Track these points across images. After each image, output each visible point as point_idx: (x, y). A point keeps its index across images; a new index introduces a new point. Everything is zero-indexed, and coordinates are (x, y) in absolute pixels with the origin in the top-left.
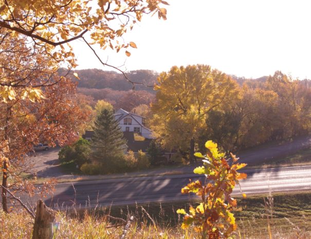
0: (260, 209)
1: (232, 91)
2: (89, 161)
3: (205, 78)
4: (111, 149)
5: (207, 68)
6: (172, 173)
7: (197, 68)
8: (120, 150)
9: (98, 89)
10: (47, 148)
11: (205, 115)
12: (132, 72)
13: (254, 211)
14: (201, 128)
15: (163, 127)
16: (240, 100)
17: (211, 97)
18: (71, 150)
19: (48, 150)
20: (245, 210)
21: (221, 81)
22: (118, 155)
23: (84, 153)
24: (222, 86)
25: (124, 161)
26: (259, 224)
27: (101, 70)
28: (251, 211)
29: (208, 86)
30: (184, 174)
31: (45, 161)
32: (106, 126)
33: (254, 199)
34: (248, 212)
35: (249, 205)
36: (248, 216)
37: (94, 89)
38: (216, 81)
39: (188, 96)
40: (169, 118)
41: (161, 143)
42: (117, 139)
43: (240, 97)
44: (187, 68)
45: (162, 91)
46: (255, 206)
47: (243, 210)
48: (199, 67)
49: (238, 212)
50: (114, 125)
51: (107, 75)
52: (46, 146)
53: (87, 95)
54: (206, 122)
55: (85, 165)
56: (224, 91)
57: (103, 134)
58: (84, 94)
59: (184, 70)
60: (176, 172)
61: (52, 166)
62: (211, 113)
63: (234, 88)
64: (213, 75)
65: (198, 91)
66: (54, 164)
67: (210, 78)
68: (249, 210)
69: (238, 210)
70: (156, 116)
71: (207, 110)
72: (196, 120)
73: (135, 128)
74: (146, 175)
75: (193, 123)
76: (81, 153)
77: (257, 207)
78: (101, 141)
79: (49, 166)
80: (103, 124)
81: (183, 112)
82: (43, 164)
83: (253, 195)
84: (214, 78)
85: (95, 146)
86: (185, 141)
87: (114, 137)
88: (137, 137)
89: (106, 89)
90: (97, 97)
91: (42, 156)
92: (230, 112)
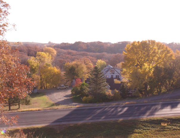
0: (178, 125)
1: (169, 55)
2: (87, 96)
3: (153, 48)
4: (100, 89)
5: (153, 42)
6: (130, 103)
7: (148, 42)
8: (104, 89)
9: (99, 53)
10: (67, 87)
11: (153, 69)
12: (119, 43)
13: (174, 126)
14: (150, 76)
15: (128, 76)
16: (174, 59)
17: (156, 58)
18: (78, 89)
19: (67, 89)
20: (169, 125)
21: (162, 49)
22: (103, 92)
23: (84, 91)
24: (162, 52)
25: (106, 95)
26: (176, 134)
27: (102, 42)
28: (172, 125)
29: (154, 52)
30: (137, 103)
31: (65, 95)
32: (96, 76)
33: (175, 119)
34: (170, 126)
35: (171, 123)
36: (170, 129)
37: (97, 53)
38: (159, 49)
39: (142, 58)
40: (132, 71)
41: (128, 85)
42: (102, 83)
43: (174, 58)
44: (142, 42)
45: (128, 56)
46: (175, 123)
47: (168, 125)
48: (149, 41)
49: (164, 126)
50: (101, 75)
51: (105, 45)
52: (66, 87)
53: (92, 57)
54: (153, 73)
55: (85, 98)
56: (164, 55)
57: (94, 80)
58: (91, 56)
59: (140, 43)
60: (132, 102)
61: (68, 98)
62: (156, 68)
63: (170, 53)
64: (157, 46)
65: (148, 56)
66: (69, 97)
67: (156, 47)
68: (171, 125)
69: (164, 125)
70: (124, 70)
71: (154, 66)
72: (147, 72)
73: (116, 76)
74: (115, 104)
75: (145, 73)
76: (83, 91)
77: (176, 123)
78: (94, 84)
79: (66, 98)
80: (94, 75)
81: (140, 67)
82: (63, 97)
83: (175, 116)
84: (158, 47)
85: (91, 87)
86: (141, 83)
87: (101, 82)
88: (116, 81)
89: (104, 53)
90: (98, 58)
91: (63, 93)
92: (167, 67)
